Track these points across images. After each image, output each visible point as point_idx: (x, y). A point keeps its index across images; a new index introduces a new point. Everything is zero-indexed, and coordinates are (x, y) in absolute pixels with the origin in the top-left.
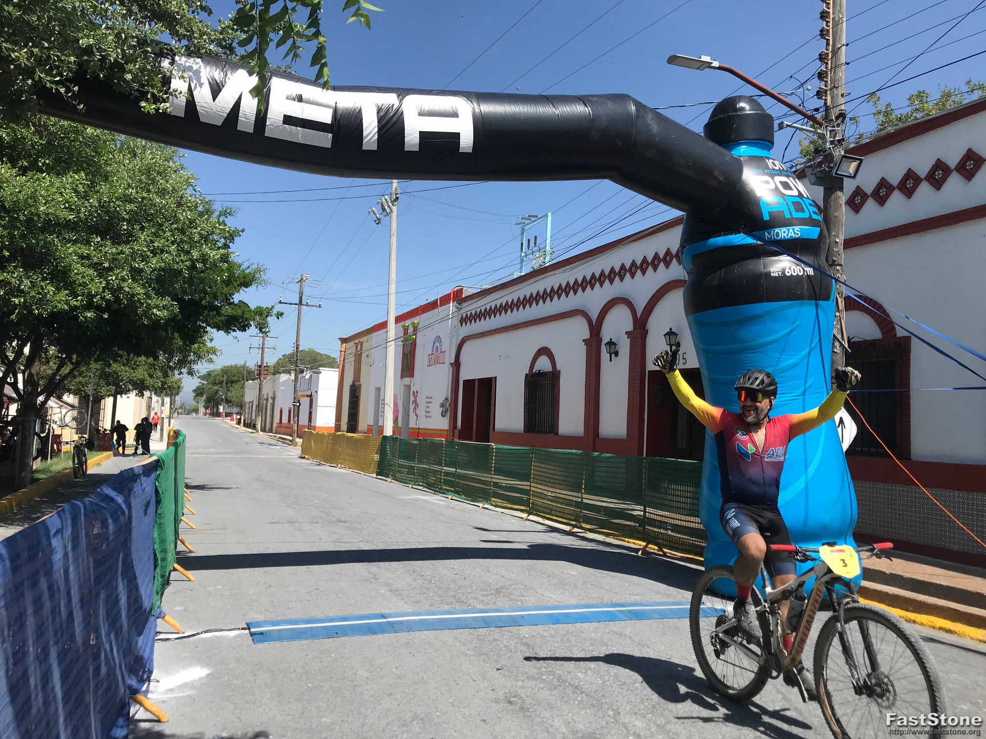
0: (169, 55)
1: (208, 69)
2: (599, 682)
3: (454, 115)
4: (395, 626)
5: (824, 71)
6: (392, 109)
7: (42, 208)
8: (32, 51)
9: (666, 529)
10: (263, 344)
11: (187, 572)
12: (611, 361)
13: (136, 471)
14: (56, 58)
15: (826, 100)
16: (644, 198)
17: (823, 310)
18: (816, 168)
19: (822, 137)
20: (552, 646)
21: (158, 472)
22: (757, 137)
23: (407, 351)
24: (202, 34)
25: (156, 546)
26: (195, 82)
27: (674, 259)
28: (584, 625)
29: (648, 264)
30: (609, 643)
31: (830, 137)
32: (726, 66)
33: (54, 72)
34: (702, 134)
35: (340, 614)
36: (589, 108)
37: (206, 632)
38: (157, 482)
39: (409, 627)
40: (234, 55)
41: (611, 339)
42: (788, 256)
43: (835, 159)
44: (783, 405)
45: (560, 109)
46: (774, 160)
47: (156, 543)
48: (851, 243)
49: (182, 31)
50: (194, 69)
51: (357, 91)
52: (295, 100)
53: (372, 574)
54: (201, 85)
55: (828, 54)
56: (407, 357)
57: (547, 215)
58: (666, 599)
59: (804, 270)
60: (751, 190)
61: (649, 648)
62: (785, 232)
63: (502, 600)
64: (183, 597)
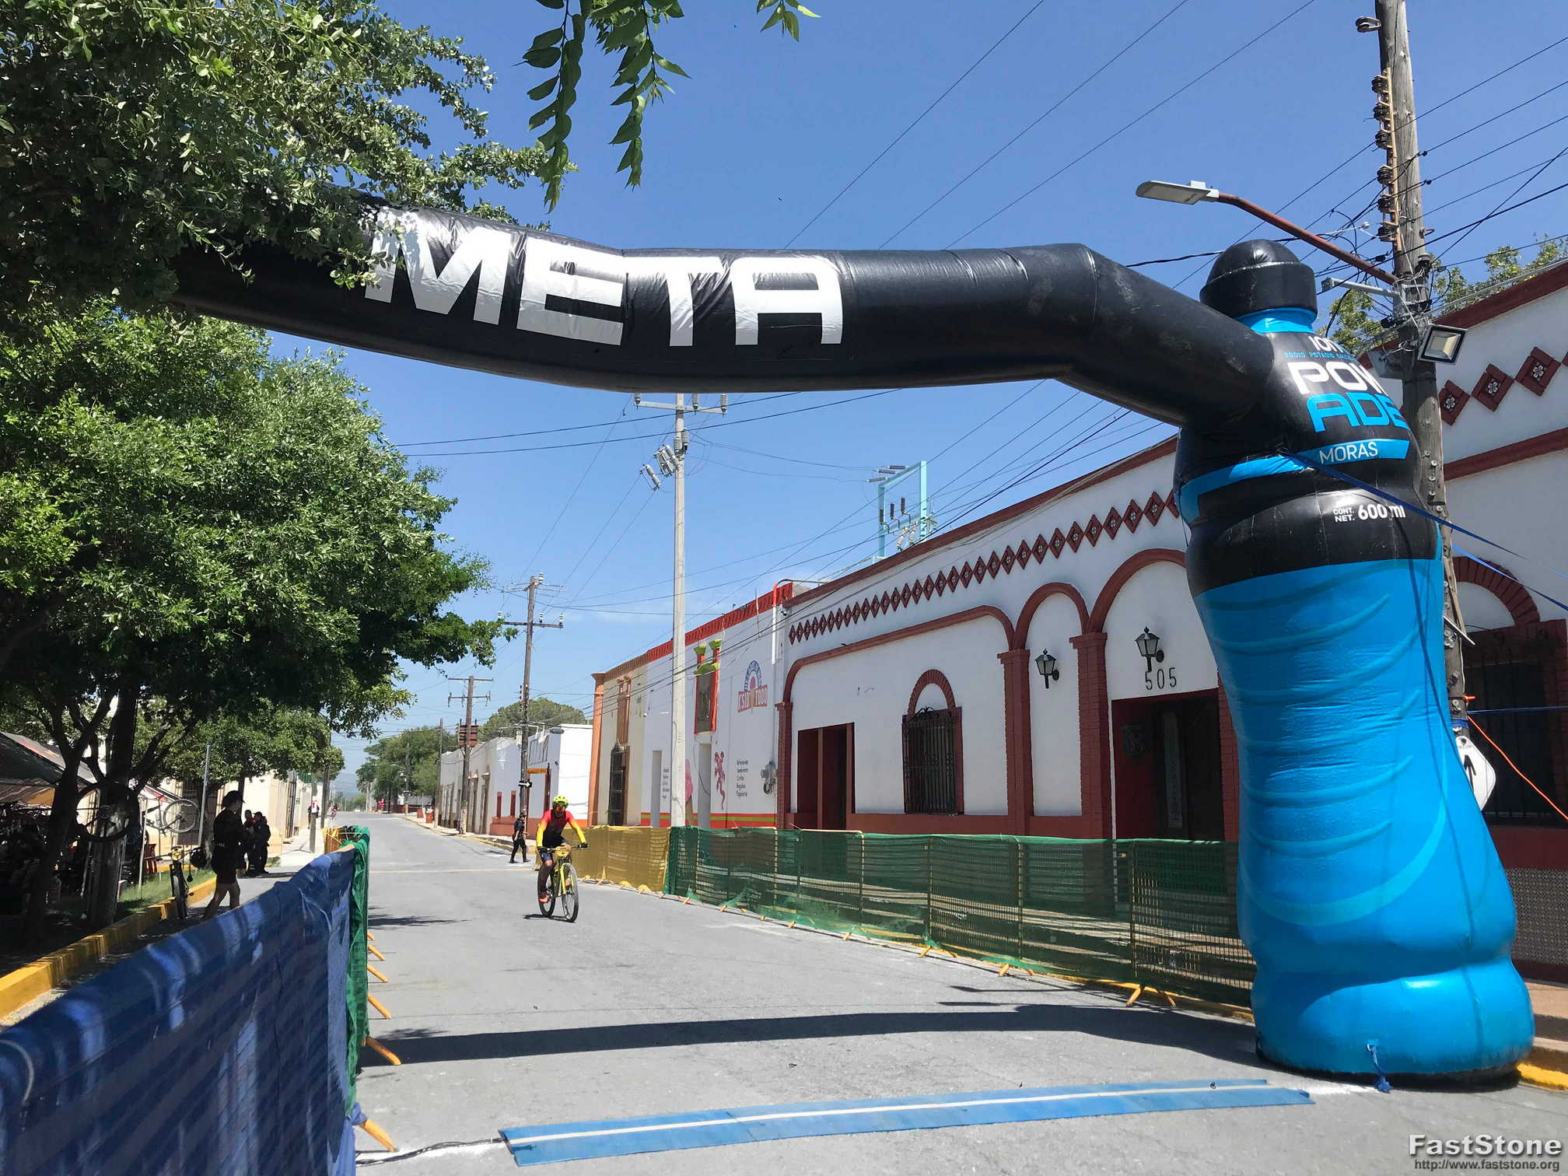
0: (369, 211)
1: (428, 226)
3: (810, 284)
4: (751, 1130)
5: (1388, 197)
6: (715, 282)
7: (154, 471)
10: (470, 692)
12: (1047, 687)
15: (1394, 242)
17: (1425, 575)
18: (1388, 348)
19: (1397, 299)
20: (1027, 1158)
21: (356, 873)
22: (1290, 302)
23: (704, 688)
24: (420, 172)
27: (1144, 516)
28: (1073, 1121)
29: (1100, 527)
30: (1126, 1152)
31: (1408, 299)
32: (1231, 196)
33: (208, 221)
34: (1201, 301)
35: (653, 1113)
36: (1022, 266)
37: (434, 1147)
39: (776, 1132)
40: (462, 208)
41: (1045, 652)
42: (1361, 487)
43: (1419, 334)
44: (1374, 735)
45: (975, 267)
46: (1321, 337)
48: (1456, 470)
51: (657, 256)
52: (564, 272)
54: (418, 252)
55: (1392, 170)
56: (705, 700)
57: (920, 464)
58: (1195, 1077)
59: (1389, 510)
60: (1291, 384)
61: (1195, 1157)
62: (1352, 450)
63: (921, 1083)
64: (387, 1091)
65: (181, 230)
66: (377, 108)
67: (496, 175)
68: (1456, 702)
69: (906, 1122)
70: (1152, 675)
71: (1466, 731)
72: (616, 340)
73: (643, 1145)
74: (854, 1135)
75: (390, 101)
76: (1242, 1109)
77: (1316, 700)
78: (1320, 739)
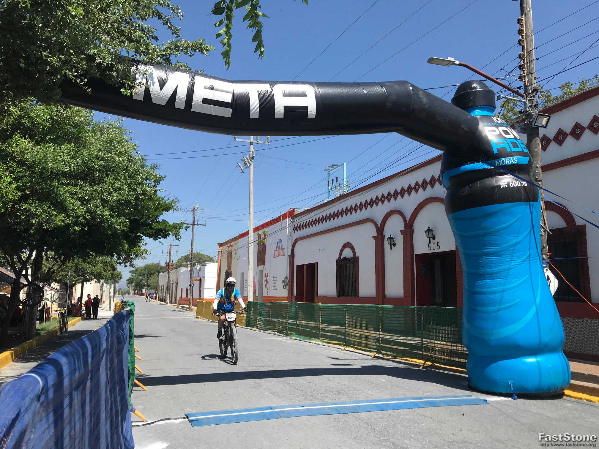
0: (134, 65)
1: (158, 71)
2: (420, 445)
3: (304, 95)
4: (280, 414)
5: (522, 64)
6: (267, 93)
7: (50, 165)
8: (60, 58)
10: (170, 250)
12: (391, 249)
14: (75, 61)
15: (525, 81)
16: (418, 143)
17: (534, 208)
18: (521, 122)
19: (525, 103)
20: (383, 424)
21: (131, 318)
22: (485, 104)
23: (261, 249)
24: (154, 51)
25: (130, 365)
27: (429, 184)
28: (399, 411)
29: (412, 189)
30: (419, 422)
31: (529, 103)
32: (463, 63)
33: (73, 70)
34: (452, 103)
36: (385, 89)
37: (161, 420)
38: (130, 324)
39: (289, 414)
40: (170, 64)
41: (391, 236)
42: (511, 175)
43: (533, 117)
44: (514, 268)
45: (367, 90)
46: (497, 117)
47: (129, 363)
48: (546, 168)
49: (143, 48)
50: (149, 72)
51: (246, 83)
52: (209, 89)
53: (257, 383)
55: (524, 54)
56: (261, 254)
57: (343, 164)
58: (445, 395)
59: (521, 183)
60: (485, 135)
61: (445, 423)
62: (508, 160)
63: (343, 397)
64: (142, 400)
66: (138, 25)
67: (183, 51)
68: (544, 256)
69: (338, 411)
70: (431, 245)
71: (548, 266)
72: (229, 115)
73: (239, 419)
74: (318, 416)
75: (143, 23)
76: (462, 406)
77: (492, 254)
78: (494, 269)
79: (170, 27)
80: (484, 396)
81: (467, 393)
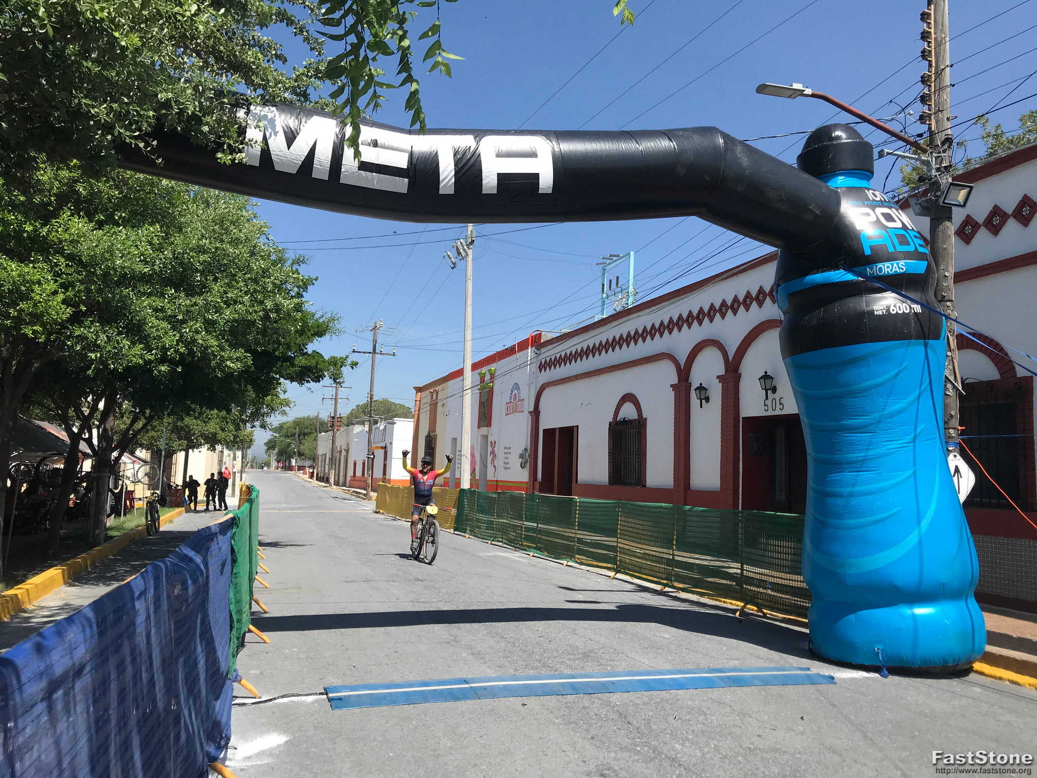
0: (245, 105)
1: (283, 117)
2: (698, 754)
3: (533, 155)
4: (478, 692)
5: (927, 94)
6: (469, 152)
7: (118, 262)
8: (111, 107)
9: (765, 588)
10: (337, 394)
11: (262, 633)
12: (701, 407)
13: (213, 530)
14: (135, 113)
15: (929, 125)
16: (735, 234)
17: (934, 350)
18: (921, 197)
19: (927, 163)
20: (645, 715)
21: (234, 530)
22: (855, 167)
23: (484, 399)
24: (277, 82)
25: (232, 607)
26: (270, 130)
28: (680, 692)
29: (739, 304)
30: (708, 712)
31: (936, 164)
32: (819, 93)
33: (134, 127)
34: (795, 166)
35: (419, 679)
36: (674, 143)
37: (283, 697)
38: (232, 541)
39: (492, 693)
40: (307, 103)
41: (701, 384)
42: (893, 292)
43: (942, 188)
44: (894, 453)
45: (644, 145)
46: (874, 190)
47: (231, 603)
48: (961, 277)
49: (257, 80)
50: (269, 118)
52: (370, 146)
53: (453, 636)
54: (276, 133)
55: (931, 76)
56: (484, 406)
57: (629, 254)
58: (767, 665)
59: (910, 307)
60: (850, 223)
61: (751, 717)
62: (888, 267)
63: (591, 664)
64: (260, 660)
65: (116, 134)
68: (951, 431)
69: (575, 690)
70: (769, 402)
71: (957, 450)
72: (404, 190)
73: (410, 699)
74: (541, 697)
75: (259, 34)
76: (789, 686)
77: (857, 429)
78: (860, 455)
79: (307, 39)
80: (833, 669)
81: (805, 662)
